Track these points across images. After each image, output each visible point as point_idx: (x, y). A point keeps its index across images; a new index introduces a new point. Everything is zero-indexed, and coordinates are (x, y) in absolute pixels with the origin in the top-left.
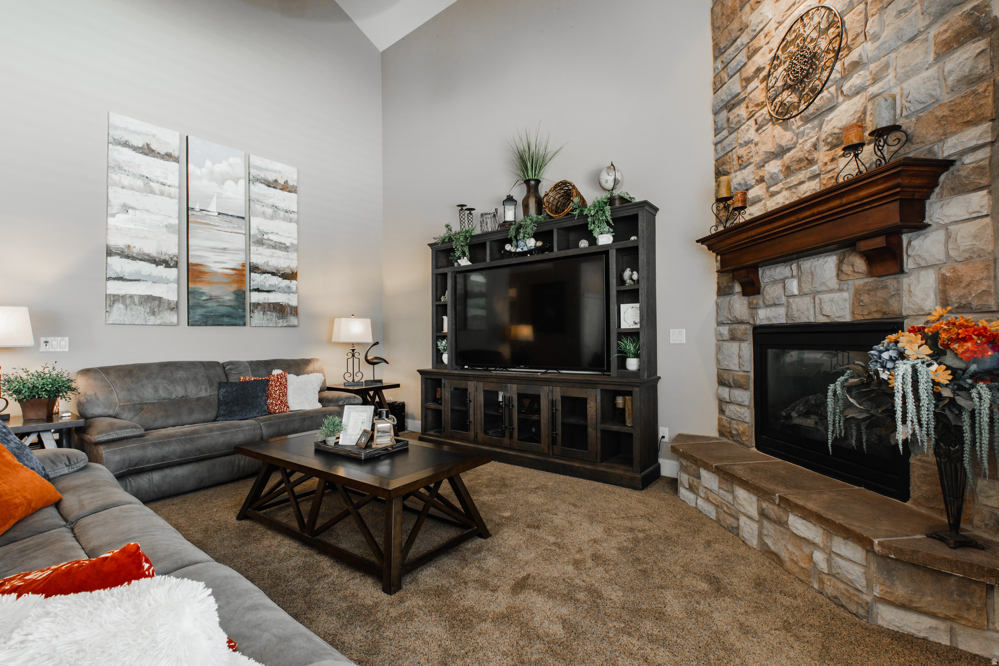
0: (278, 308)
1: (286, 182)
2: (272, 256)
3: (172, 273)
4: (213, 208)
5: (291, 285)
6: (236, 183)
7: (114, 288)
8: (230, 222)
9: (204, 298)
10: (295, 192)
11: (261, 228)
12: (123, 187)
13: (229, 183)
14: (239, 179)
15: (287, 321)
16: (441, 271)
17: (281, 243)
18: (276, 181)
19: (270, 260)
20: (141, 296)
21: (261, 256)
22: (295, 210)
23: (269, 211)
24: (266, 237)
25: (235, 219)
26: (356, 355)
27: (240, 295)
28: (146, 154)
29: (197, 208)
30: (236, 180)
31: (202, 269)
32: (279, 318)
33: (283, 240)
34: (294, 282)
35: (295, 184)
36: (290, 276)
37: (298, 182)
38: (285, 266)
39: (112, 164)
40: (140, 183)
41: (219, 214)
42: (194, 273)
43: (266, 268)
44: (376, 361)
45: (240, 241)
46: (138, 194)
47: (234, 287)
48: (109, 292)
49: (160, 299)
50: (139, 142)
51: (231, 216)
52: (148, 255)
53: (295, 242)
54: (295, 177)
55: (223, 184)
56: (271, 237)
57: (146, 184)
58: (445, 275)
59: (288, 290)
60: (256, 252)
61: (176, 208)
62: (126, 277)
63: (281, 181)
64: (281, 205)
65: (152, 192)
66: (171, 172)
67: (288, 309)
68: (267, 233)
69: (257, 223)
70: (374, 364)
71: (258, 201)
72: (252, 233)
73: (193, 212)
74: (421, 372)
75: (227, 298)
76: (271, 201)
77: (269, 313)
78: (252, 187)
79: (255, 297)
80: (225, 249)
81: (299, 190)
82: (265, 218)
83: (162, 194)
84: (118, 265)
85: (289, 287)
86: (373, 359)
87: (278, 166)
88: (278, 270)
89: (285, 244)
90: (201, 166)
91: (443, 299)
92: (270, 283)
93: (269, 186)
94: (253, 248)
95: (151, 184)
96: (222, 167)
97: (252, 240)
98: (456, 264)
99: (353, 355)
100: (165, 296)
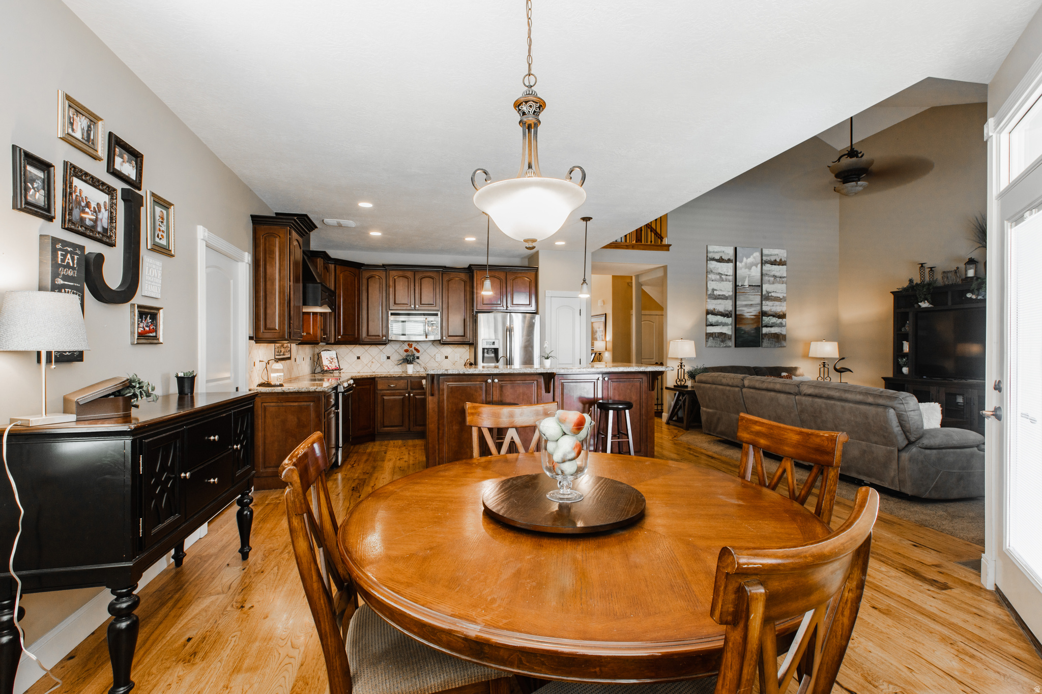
0: (776, 336)
1: (781, 260)
2: (773, 306)
3: (729, 320)
4: (746, 283)
5: (783, 322)
6: (757, 267)
7: (711, 330)
8: (754, 289)
9: (743, 332)
10: (785, 265)
11: (768, 290)
12: (712, 281)
13: (754, 268)
14: (758, 264)
15: (780, 344)
16: (903, 310)
17: (778, 297)
18: (776, 260)
19: (772, 308)
20: (718, 333)
21: (768, 307)
22: (785, 276)
23: (772, 279)
24: (770, 295)
25: (756, 287)
26: (826, 366)
27: (758, 330)
28: (721, 262)
29: (740, 285)
30: (756, 266)
31: (742, 317)
32: (776, 342)
33: (778, 295)
34: (784, 320)
35: (785, 259)
36: (782, 316)
37: (787, 258)
38: (780, 310)
39: (709, 270)
40: (718, 277)
41: (749, 286)
42: (738, 319)
43: (770, 313)
44: (843, 370)
45: (757, 299)
46: (717, 282)
47: (754, 326)
48: (708, 332)
49: (725, 334)
50: (717, 257)
51: (755, 286)
52: (721, 312)
53: (785, 295)
54: (785, 255)
55: (751, 269)
56: (773, 294)
57: (720, 277)
58: (907, 314)
59: (781, 325)
60: (766, 304)
61: (731, 286)
62: (714, 324)
63: (778, 260)
64: (778, 274)
65: (723, 281)
66: (728, 268)
67: (781, 337)
68: (770, 293)
69: (766, 287)
70: (841, 372)
71: (766, 274)
72: (763, 293)
73: (739, 287)
74: (884, 378)
75: (753, 332)
76: (773, 273)
77: (771, 339)
78: (764, 267)
79: (765, 330)
80: (751, 305)
81: (788, 263)
82: (770, 284)
83: (726, 281)
84: (712, 318)
85: (781, 323)
86: (840, 369)
87: (776, 251)
88: (776, 314)
89: (779, 297)
90: (741, 262)
91: (903, 330)
92: (772, 321)
93: (772, 264)
94: (763, 302)
95: (723, 276)
96: (751, 260)
97: (763, 298)
98: (916, 306)
99: (824, 366)
100: (727, 332)
